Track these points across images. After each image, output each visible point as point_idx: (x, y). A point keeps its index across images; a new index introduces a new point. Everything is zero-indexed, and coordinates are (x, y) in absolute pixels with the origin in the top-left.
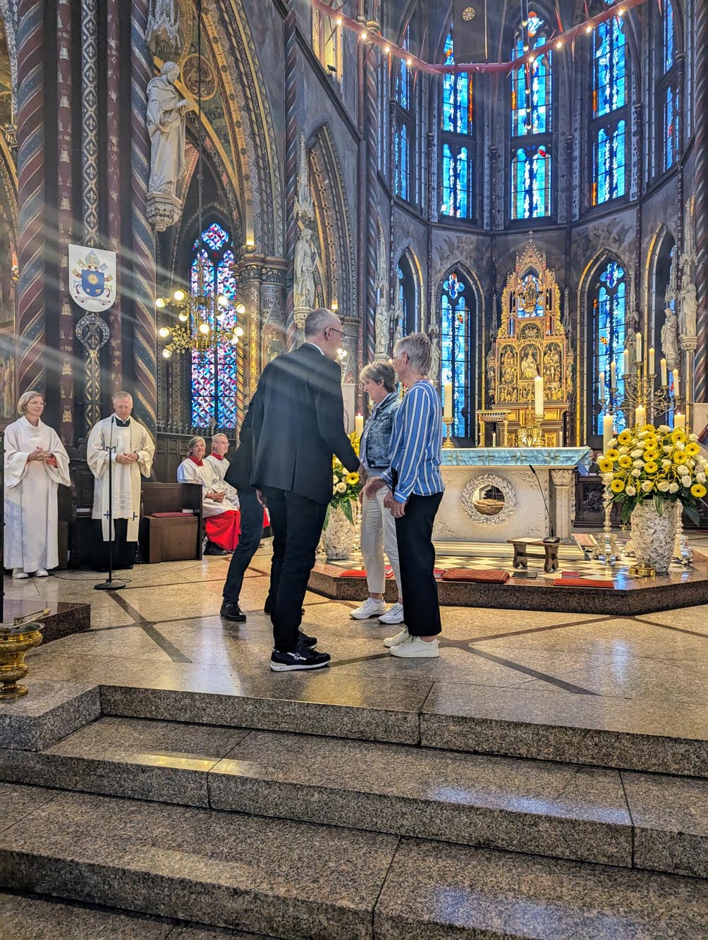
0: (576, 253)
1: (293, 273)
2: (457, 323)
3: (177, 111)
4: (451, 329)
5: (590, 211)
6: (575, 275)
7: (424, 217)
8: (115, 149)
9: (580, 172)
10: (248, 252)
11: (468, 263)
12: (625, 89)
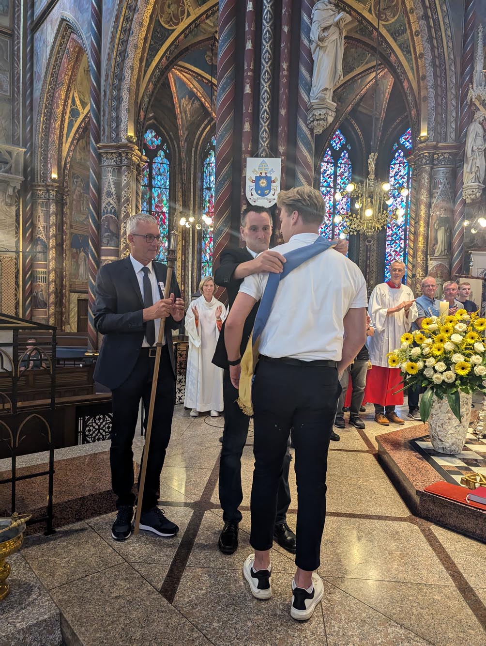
1: (464, 154)
3: (335, 26)
8: (285, 73)
10: (422, 143)
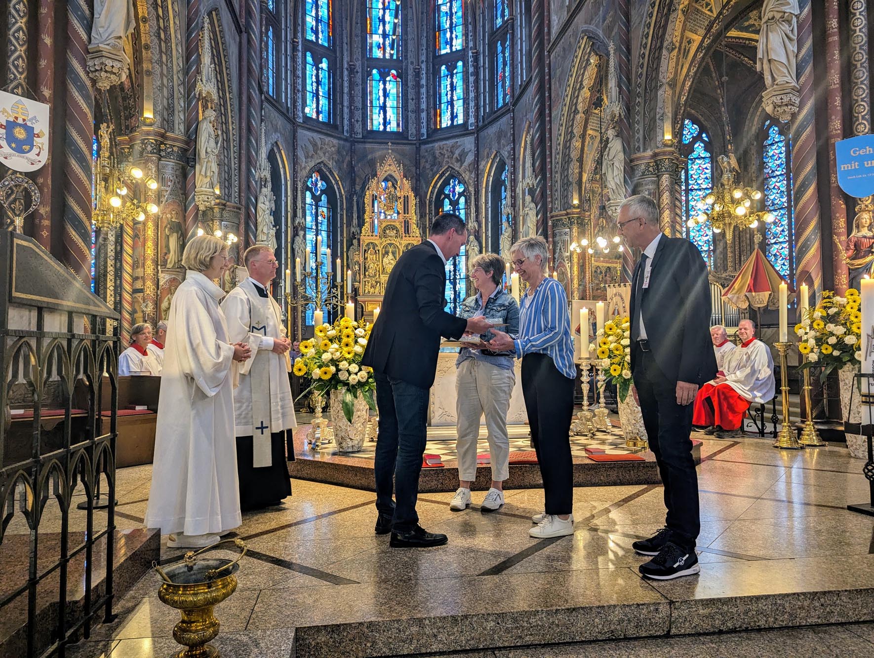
0: (424, 167)
1: (195, 153)
2: (320, 218)
4: (314, 223)
5: (435, 133)
6: (424, 186)
7: (291, 115)
9: (427, 98)
10: (146, 125)
11: (331, 164)
12: (463, 35)
